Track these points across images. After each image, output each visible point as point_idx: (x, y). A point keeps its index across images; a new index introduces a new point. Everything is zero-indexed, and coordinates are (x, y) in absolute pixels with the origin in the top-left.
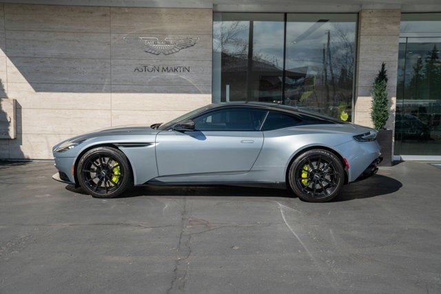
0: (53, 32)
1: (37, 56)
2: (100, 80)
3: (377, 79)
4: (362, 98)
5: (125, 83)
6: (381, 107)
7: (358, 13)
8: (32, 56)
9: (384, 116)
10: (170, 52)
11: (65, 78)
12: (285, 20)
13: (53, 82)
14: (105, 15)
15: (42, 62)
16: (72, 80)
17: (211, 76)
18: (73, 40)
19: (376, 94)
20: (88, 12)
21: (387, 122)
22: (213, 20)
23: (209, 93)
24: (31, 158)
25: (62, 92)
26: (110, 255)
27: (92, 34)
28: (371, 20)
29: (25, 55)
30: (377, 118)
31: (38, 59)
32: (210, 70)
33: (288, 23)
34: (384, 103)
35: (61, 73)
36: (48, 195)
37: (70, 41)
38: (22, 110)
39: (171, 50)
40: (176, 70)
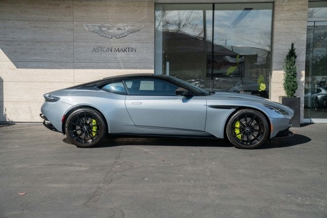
0: (28, 20)
1: (15, 40)
2: (65, 58)
3: (288, 56)
4: (276, 71)
5: (85, 61)
6: (291, 78)
7: (273, 2)
8: (11, 40)
9: (294, 86)
10: (121, 36)
11: (38, 58)
12: (214, 9)
13: (28, 60)
14: (69, 7)
15: (19, 45)
16: (42, 59)
17: (153, 55)
18: (43, 27)
19: (287, 68)
20: (55, 5)
21: (296, 91)
22: (155, 10)
23: (152, 69)
24: (14, 121)
25: (35, 68)
26: (52, 183)
27: (59, 22)
28: (283, 8)
29: (6, 39)
30: (288, 88)
31: (16, 42)
32: (152, 50)
33: (215, 11)
34: (293, 75)
35: (34, 53)
36: (18, 146)
37: (41, 28)
38: (4, 82)
39: (121, 34)
40: (125, 50)
